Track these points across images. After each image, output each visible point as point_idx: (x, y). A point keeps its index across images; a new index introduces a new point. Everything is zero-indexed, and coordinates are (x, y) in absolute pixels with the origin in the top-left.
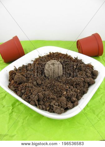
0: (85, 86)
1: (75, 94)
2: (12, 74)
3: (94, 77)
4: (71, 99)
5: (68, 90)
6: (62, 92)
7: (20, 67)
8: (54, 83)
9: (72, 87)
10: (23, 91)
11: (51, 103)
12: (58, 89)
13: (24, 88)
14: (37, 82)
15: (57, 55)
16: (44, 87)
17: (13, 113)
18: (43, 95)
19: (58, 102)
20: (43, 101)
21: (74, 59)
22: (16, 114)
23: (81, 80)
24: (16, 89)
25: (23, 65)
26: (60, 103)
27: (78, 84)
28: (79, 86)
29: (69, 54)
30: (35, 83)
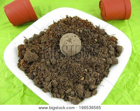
0: (106, 67)
1: (94, 80)
2: (21, 50)
3: (117, 54)
4: (90, 86)
5: (86, 74)
6: (79, 77)
7: (31, 38)
8: (70, 63)
9: (91, 70)
10: (34, 74)
11: (66, 91)
12: (75, 72)
13: (35, 70)
14: (50, 62)
15: (75, 22)
16: (59, 68)
17: (25, 95)
18: (57, 81)
19: (74, 91)
20: (58, 88)
21: (96, 27)
22: (28, 97)
23: (102, 60)
24: (26, 70)
25: (35, 35)
26: (77, 91)
27: (99, 66)
28: (99, 68)
29: (89, 20)
30: (48, 62)
